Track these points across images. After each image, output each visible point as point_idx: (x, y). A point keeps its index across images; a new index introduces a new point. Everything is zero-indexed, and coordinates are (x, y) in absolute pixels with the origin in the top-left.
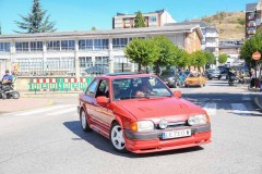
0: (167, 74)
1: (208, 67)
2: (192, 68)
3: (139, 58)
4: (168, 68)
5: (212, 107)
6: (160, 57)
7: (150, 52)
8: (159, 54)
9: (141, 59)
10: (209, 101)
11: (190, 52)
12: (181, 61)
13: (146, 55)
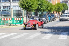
0: (42, 16)
1: (64, 12)
2: (55, 12)
3: (27, 7)
4: (42, 13)
5: (65, 35)
6: (38, 7)
7: (33, 5)
8: (37, 6)
9: (28, 8)
10: (64, 31)
11: (54, 4)
12: (49, 9)
13: (31, 6)
